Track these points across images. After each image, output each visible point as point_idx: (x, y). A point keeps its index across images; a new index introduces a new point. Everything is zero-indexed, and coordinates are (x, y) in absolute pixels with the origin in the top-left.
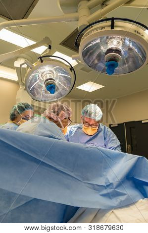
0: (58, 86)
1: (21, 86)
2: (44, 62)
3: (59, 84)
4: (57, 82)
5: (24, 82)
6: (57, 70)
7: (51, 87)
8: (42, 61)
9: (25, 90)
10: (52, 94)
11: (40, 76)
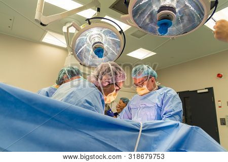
0: (107, 50)
1: (69, 52)
2: (92, 24)
3: (108, 48)
4: (105, 46)
5: (71, 46)
6: (106, 33)
7: (99, 51)
8: (90, 23)
9: (72, 55)
10: (100, 59)
11: (88, 40)
